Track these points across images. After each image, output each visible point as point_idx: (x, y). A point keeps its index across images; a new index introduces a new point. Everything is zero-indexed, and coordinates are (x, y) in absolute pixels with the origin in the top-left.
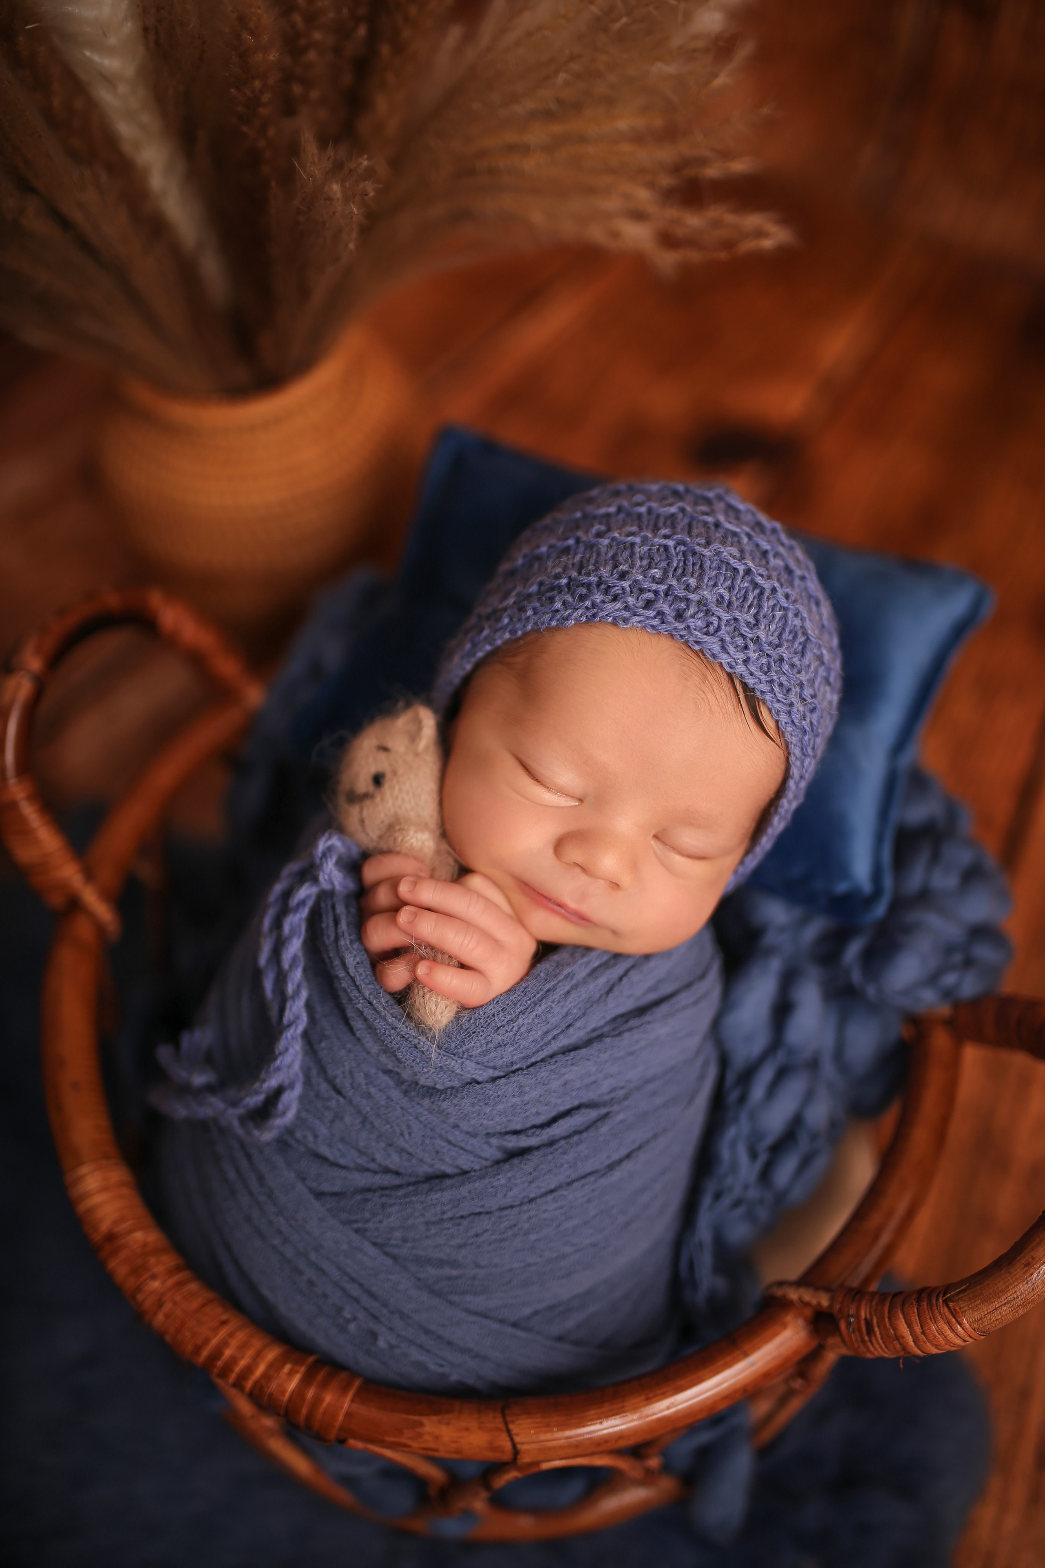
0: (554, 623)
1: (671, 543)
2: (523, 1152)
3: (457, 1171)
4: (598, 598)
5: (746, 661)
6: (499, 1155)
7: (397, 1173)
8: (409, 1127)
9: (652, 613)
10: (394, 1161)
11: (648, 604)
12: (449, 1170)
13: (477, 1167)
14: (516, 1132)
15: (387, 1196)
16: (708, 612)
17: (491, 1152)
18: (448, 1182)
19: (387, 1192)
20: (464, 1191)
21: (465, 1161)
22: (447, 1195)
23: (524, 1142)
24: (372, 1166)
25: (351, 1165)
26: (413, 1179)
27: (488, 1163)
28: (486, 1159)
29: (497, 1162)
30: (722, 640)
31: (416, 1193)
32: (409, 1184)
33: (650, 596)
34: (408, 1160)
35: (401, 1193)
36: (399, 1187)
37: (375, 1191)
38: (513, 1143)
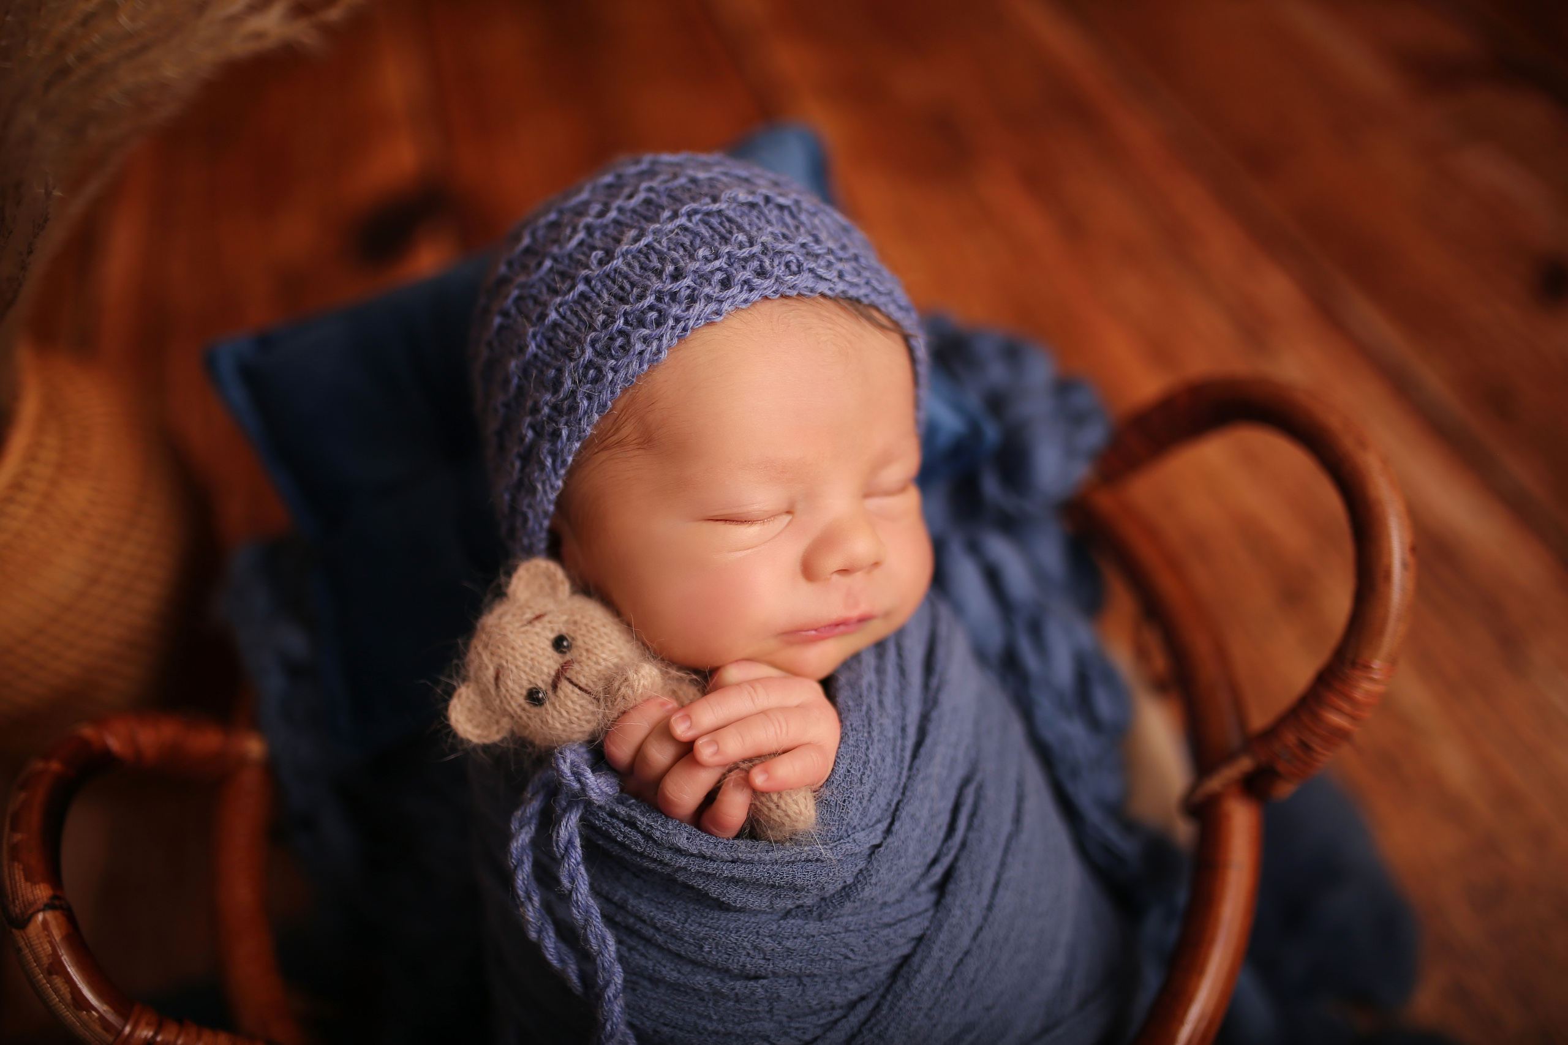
0: (645, 367)
1: (683, 220)
2: (949, 875)
3: (913, 944)
4: (676, 310)
5: (841, 276)
6: (932, 897)
7: (863, 998)
8: (846, 945)
9: (735, 290)
10: (854, 989)
11: (726, 284)
12: (905, 950)
13: (926, 924)
14: (935, 861)
15: (875, 1025)
16: (780, 253)
17: (926, 900)
18: (916, 960)
19: (873, 1021)
20: (936, 953)
21: (914, 930)
22: (926, 971)
23: (946, 861)
24: (837, 1014)
25: (818, 1032)
26: (881, 990)
27: (930, 913)
28: (926, 910)
29: (937, 903)
30: (811, 270)
31: (898, 997)
32: (883, 997)
33: (719, 276)
34: (866, 976)
35: (885, 1010)
36: (878, 1007)
37: (860, 1031)
38: (938, 871)
